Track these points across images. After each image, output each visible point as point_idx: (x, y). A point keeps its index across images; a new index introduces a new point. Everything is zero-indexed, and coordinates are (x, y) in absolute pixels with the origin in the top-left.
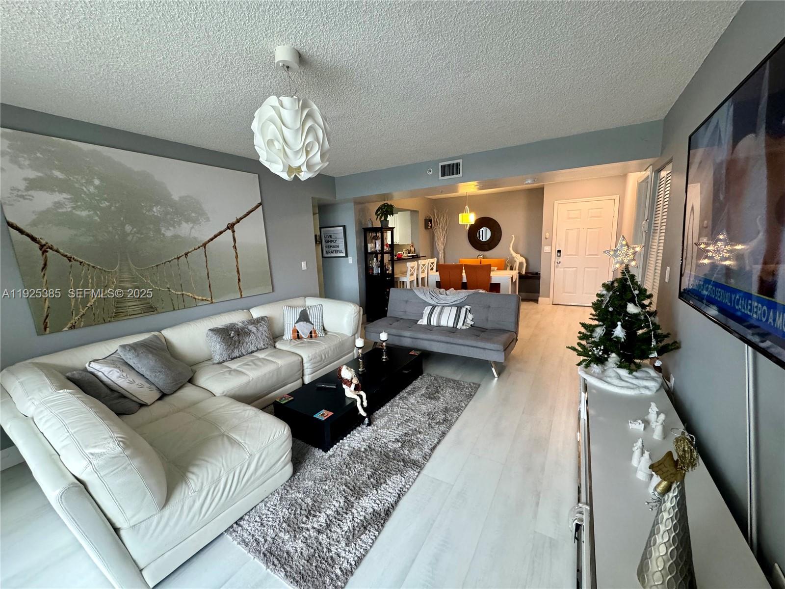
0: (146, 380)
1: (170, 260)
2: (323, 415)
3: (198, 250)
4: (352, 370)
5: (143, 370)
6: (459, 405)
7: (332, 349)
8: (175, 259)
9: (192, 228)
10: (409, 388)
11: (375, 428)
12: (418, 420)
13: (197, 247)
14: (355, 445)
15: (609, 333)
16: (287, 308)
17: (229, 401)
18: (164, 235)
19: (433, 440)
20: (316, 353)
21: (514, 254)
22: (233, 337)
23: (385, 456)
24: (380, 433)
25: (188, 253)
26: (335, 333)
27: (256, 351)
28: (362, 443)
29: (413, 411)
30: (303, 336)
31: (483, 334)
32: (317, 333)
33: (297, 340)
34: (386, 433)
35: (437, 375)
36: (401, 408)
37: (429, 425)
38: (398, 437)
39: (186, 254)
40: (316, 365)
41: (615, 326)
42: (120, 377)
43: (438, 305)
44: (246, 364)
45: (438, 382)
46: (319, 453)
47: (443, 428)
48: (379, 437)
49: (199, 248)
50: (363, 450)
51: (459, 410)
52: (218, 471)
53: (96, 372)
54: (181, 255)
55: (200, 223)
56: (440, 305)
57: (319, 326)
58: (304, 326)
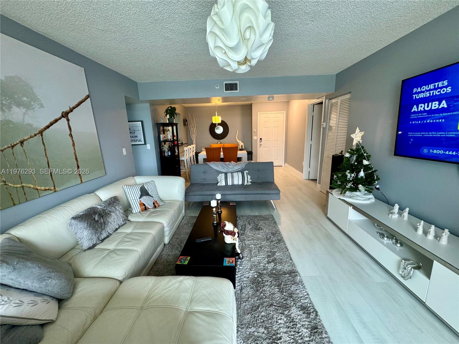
2: (229, 262)
3: (35, 137)
7: (176, 213)
8: (9, 147)
9: (24, 114)
11: (247, 258)
12: (265, 245)
13: (33, 134)
14: (248, 275)
16: (126, 187)
20: (170, 218)
21: (238, 141)
22: (98, 220)
23: (273, 274)
25: (24, 140)
26: (171, 200)
27: (118, 228)
30: (149, 207)
32: (158, 203)
33: (146, 211)
34: (257, 259)
38: (266, 260)
39: (22, 143)
40: (171, 227)
43: (228, 172)
44: (123, 241)
47: (282, 245)
49: (35, 135)
50: (256, 276)
51: (278, 232)
54: (15, 143)
55: (33, 109)
56: (230, 172)
57: (157, 197)
58: (148, 200)
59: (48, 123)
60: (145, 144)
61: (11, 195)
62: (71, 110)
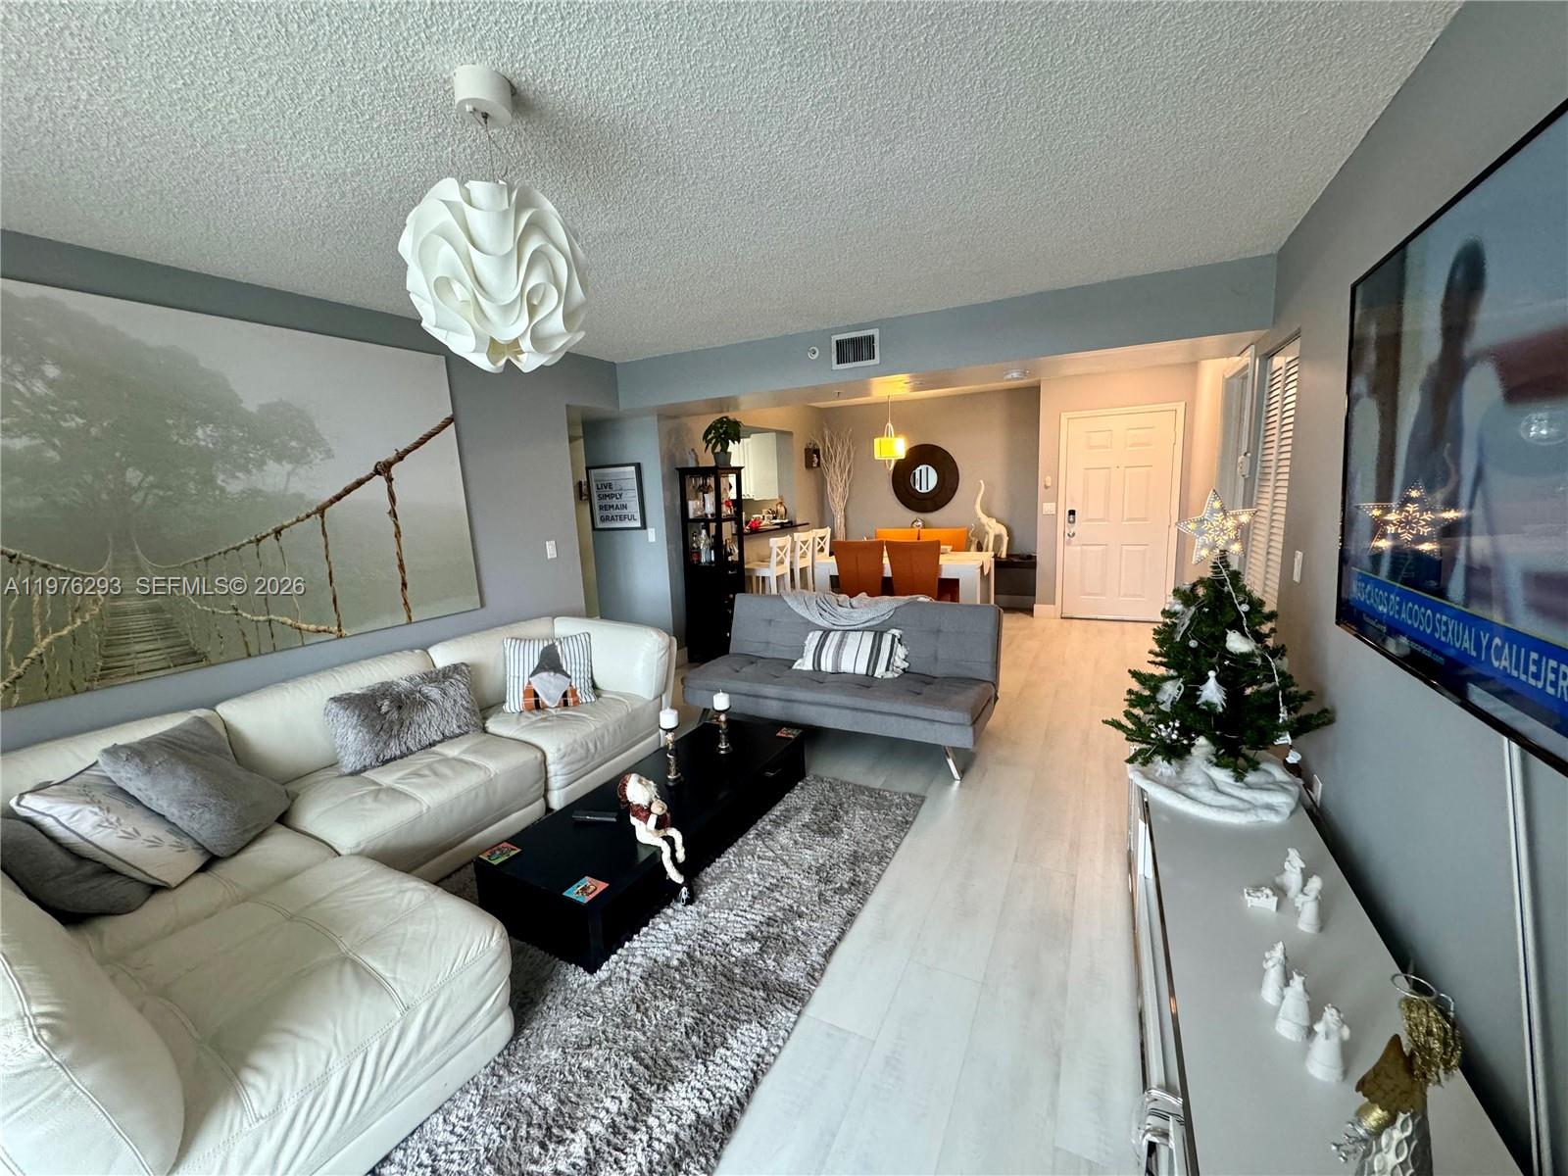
0: (168, 827)
1: (238, 545)
2: (585, 890)
3: (308, 520)
4: (651, 783)
5: (161, 805)
6: (883, 846)
7: (611, 729)
8: (251, 542)
9: (289, 475)
10: (777, 811)
11: (704, 908)
12: (796, 884)
13: (303, 515)
14: (659, 952)
15: (1190, 695)
16: (513, 643)
17: (370, 867)
18: (222, 490)
19: (829, 933)
20: (575, 741)
21: (984, 519)
22: (386, 713)
23: (725, 976)
24: (713, 921)
25: (283, 528)
26: (617, 694)
27: (439, 742)
28: (675, 947)
29: (785, 863)
30: (547, 703)
31: (926, 690)
32: (579, 695)
33: (535, 712)
34: (726, 919)
35: (835, 779)
36: (759, 857)
37: (821, 895)
38: (752, 928)
39: (278, 532)
40: (575, 767)
41: (1204, 680)
42: (99, 825)
43: (836, 628)
44: (417, 774)
45: (837, 794)
46: (576, 977)
47: (849, 901)
48: (712, 929)
49: (308, 516)
50: (675, 963)
51: (883, 858)
52: (324, 1057)
53: (38, 818)
54: (264, 534)
55: (311, 462)
56: (839, 628)
57: (582, 680)
58: (550, 682)
59: (339, 490)
60: (644, 526)
61: (243, 634)
62: (400, 457)
